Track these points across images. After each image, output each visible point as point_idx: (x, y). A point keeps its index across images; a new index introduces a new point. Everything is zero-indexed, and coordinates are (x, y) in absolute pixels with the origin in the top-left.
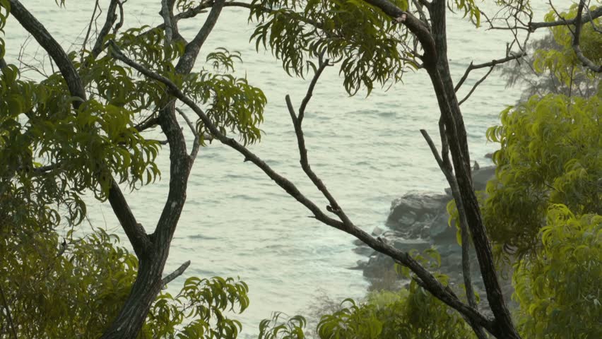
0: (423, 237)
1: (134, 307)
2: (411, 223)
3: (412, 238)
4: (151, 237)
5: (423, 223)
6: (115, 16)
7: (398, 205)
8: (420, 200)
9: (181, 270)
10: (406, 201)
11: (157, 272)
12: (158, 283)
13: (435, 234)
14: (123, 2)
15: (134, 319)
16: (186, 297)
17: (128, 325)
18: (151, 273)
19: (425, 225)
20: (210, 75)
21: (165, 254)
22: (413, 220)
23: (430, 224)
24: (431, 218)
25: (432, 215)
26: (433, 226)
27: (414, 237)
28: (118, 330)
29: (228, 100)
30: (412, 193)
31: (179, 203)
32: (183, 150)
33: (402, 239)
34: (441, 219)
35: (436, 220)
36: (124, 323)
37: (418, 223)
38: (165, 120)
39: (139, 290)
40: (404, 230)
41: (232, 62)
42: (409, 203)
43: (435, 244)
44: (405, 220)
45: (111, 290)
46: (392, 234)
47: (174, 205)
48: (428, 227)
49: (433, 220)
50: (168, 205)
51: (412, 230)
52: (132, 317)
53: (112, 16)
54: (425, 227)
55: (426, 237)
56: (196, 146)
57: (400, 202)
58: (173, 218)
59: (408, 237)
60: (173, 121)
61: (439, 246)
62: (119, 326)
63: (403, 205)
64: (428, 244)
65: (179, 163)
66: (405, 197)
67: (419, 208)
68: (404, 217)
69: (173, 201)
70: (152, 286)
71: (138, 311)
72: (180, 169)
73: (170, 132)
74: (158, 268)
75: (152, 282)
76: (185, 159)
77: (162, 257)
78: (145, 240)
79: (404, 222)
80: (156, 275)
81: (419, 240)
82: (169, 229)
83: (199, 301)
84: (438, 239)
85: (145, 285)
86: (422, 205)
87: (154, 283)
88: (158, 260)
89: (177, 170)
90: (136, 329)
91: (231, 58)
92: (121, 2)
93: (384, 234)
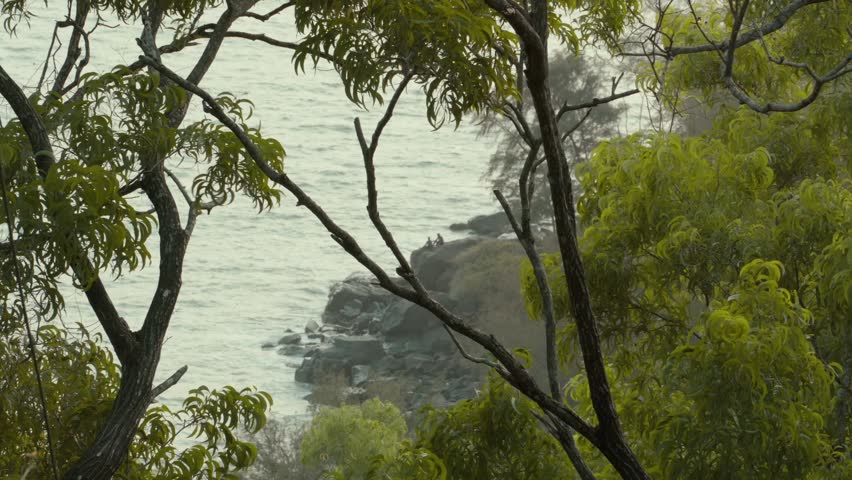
0: (371, 333)
1: (117, 426)
2: (355, 314)
3: (357, 334)
4: (137, 335)
5: (371, 314)
6: (79, 50)
7: (338, 291)
8: (367, 285)
9: (175, 378)
10: (348, 286)
11: (146, 381)
12: (148, 394)
13: (388, 329)
14: (89, 33)
15: (117, 442)
16: (186, 413)
17: (111, 449)
18: (138, 381)
19: (374, 316)
20: (212, 126)
21: (156, 357)
22: (358, 311)
23: (380, 315)
24: (381, 308)
25: (382, 304)
26: (385, 318)
27: (359, 332)
28: (98, 455)
29: (236, 157)
30: (356, 275)
31: (172, 291)
32: (176, 223)
33: (344, 335)
34: (396, 308)
35: (388, 310)
36: (105, 447)
37: (364, 314)
38: (152, 183)
39: (124, 404)
40: (347, 323)
41: (240, 109)
42: (351, 287)
43: (387, 341)
44: (349, 311)
45: (89, 402)
46: (332, 328)
47: (166, 293)
48: (378, 320)
49: (384, 311)
50: (159, 294)
51: (357, 323)
52: (115, 439)
53: (74, 50)
54: (375, 319)
55: (376, 332)
56: (192, 218)
57: (341, 288)
58: (165, 311)
59: (352, 332)
60: (162, 185)
61: (391, 345)
62: (99, 451)
63: (345, 292)
64: (378, 342)
65: (172, 239)
66: (348, 281)
67: (366, 295)
68: (346, 307)
69: (164, 289)
70: (140, 399)
71: (123, 431)
72: (174, 247)
73: (158, 200)
74: (148, 375)
75: (140, 394)
76: (179, 235)
77: (152, 362)
78: (129, 340)
79: (347, 313)
80: (145, 384)
81: (367, 337)
82: (161, 324)
83: (204, 417)
84: (391, 335)
85: (131, 399)
86: (369, 292)
87: (143, 394)
88: (148, 365)
89: (169, 249)
90: (121, 455)
91: (240, 104)
92: (86, 32)
93: (320, 330)
